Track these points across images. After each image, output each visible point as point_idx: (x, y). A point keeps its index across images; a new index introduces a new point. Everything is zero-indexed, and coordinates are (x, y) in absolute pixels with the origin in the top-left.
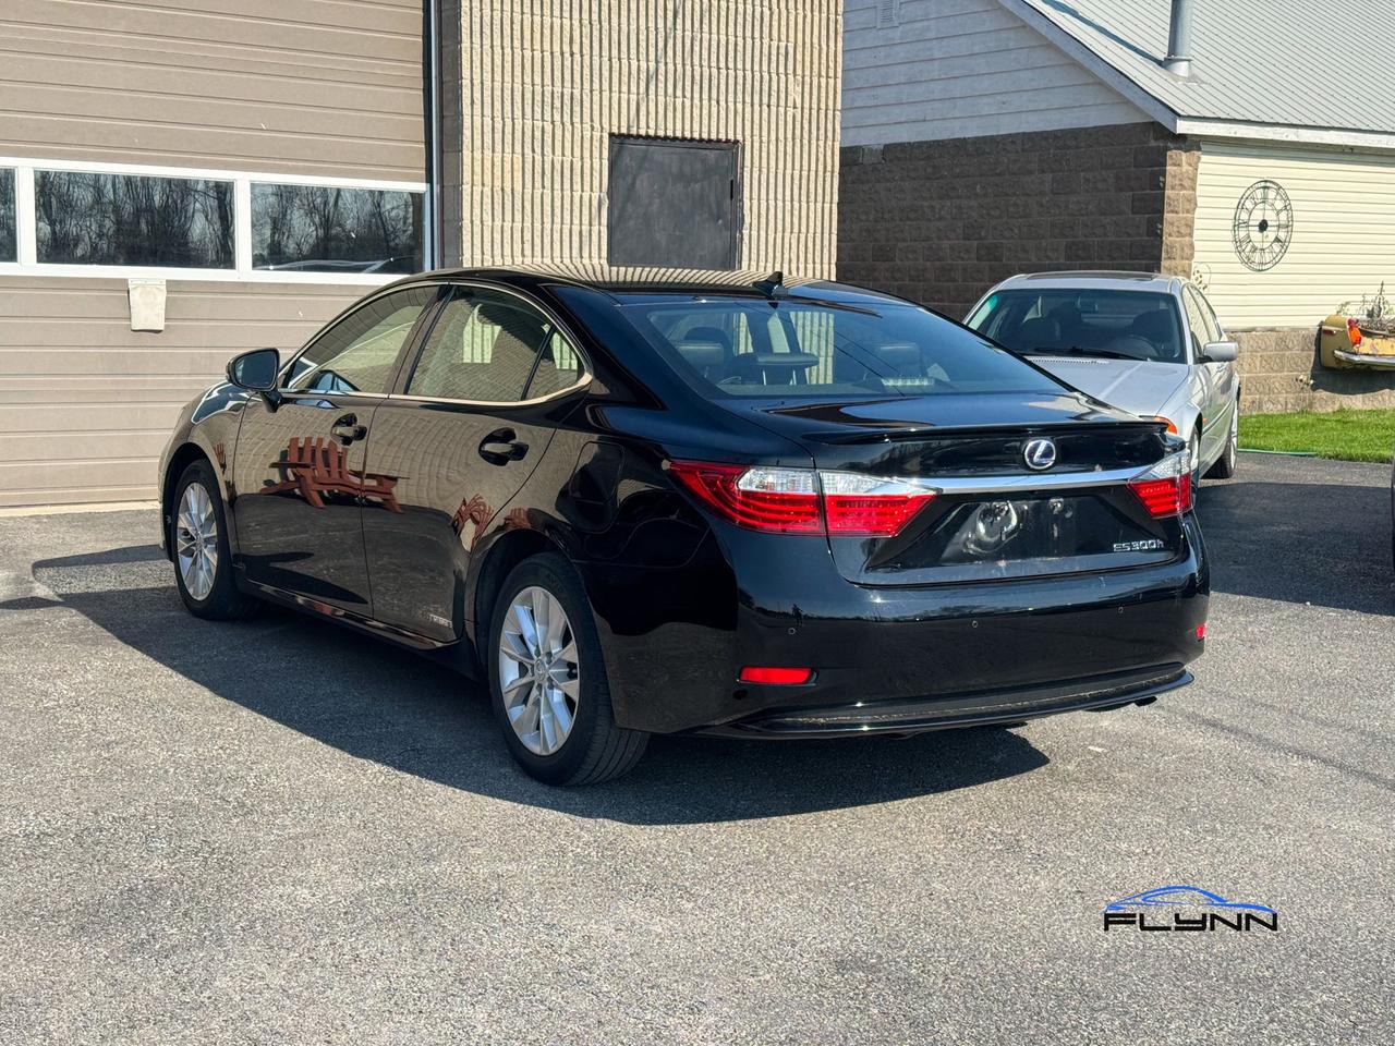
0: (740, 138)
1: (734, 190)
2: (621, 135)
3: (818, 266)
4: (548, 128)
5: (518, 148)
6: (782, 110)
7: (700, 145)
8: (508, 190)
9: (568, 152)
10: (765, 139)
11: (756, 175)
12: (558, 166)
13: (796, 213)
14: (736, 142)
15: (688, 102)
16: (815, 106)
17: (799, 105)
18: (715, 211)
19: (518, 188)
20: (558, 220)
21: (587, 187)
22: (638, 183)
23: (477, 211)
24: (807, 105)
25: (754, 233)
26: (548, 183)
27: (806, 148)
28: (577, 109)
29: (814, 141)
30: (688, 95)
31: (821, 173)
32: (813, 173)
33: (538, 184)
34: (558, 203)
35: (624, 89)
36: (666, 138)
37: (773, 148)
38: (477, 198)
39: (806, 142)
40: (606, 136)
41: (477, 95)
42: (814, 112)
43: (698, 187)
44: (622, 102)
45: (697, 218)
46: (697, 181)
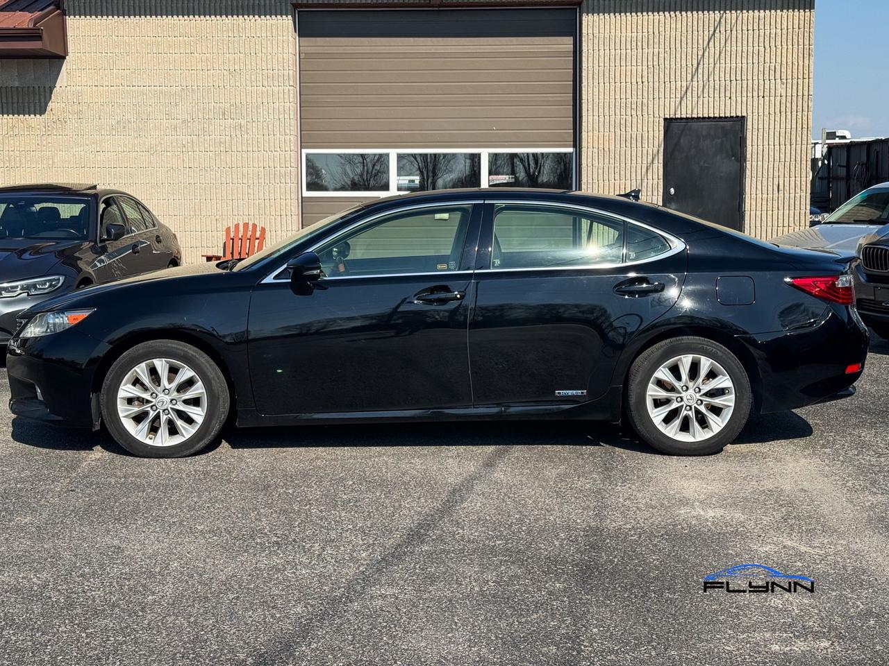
0: (744, 114)
1: (742, 142)
2: (671, 119)
3: (798, 179)
4: (629, 118)
5: (612, 129)
6: (772, 98)
7: (720, 120)
8: (607, 149)
9: (640, 129)
10: (761, 114)
11: (755, 133)
12: (634, 137)
13: (783, 151)
14: (743, 117)
15: (711, 100)
16: (795, 94)
17: (784, 94)
18: (730, 153)
19: (612, 148)
20: (634, 162)
21: (651, 145)
22: (682, 141)
23: (590, 160)
24: (789, 94)
25: (754, 164)
26: (628, 145)
27: (789, 117)
28: (645, 108)
29: (794, 113)
30: (712, 95)
31: (799, 129)
32: (794, 130)
33: (623, 145)
34: (634, 154)
35: (673, 96)
36: (698, 118)
37: (766, 118)
38: (590, 154)
39: (789, 114)
40: (662, 120)
41: (590, 106)
42: (794, 98)
43: (719, 141)
44: (671, 103)
45: (718, 157)
46: (719, 138)
